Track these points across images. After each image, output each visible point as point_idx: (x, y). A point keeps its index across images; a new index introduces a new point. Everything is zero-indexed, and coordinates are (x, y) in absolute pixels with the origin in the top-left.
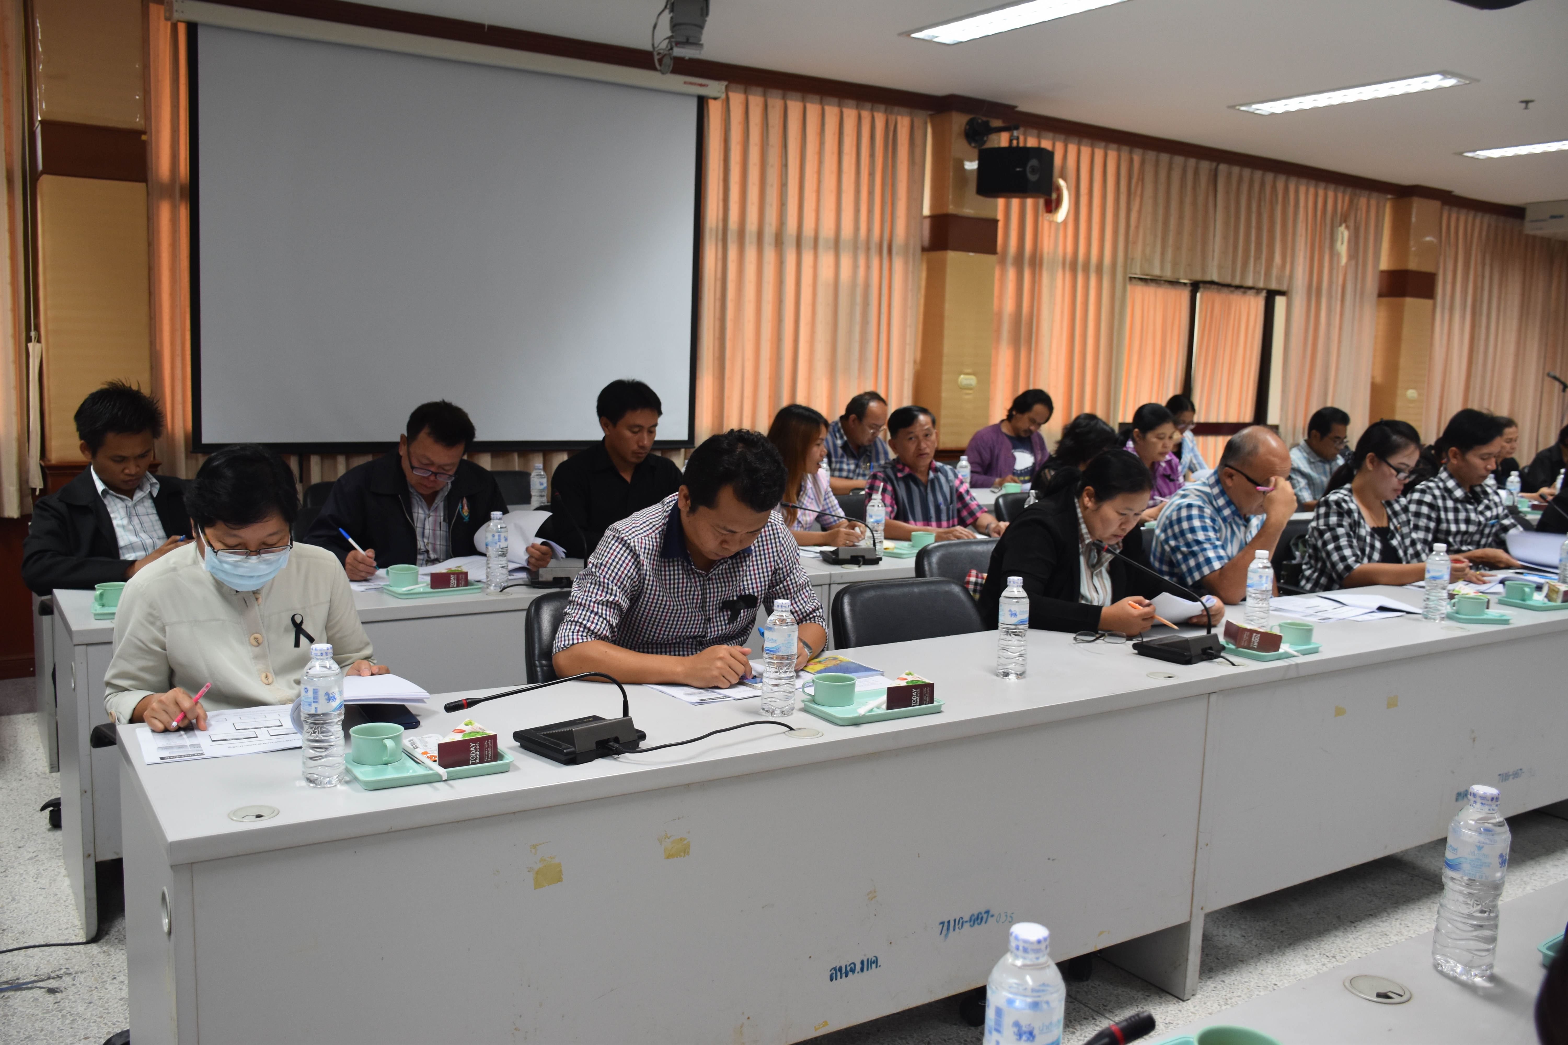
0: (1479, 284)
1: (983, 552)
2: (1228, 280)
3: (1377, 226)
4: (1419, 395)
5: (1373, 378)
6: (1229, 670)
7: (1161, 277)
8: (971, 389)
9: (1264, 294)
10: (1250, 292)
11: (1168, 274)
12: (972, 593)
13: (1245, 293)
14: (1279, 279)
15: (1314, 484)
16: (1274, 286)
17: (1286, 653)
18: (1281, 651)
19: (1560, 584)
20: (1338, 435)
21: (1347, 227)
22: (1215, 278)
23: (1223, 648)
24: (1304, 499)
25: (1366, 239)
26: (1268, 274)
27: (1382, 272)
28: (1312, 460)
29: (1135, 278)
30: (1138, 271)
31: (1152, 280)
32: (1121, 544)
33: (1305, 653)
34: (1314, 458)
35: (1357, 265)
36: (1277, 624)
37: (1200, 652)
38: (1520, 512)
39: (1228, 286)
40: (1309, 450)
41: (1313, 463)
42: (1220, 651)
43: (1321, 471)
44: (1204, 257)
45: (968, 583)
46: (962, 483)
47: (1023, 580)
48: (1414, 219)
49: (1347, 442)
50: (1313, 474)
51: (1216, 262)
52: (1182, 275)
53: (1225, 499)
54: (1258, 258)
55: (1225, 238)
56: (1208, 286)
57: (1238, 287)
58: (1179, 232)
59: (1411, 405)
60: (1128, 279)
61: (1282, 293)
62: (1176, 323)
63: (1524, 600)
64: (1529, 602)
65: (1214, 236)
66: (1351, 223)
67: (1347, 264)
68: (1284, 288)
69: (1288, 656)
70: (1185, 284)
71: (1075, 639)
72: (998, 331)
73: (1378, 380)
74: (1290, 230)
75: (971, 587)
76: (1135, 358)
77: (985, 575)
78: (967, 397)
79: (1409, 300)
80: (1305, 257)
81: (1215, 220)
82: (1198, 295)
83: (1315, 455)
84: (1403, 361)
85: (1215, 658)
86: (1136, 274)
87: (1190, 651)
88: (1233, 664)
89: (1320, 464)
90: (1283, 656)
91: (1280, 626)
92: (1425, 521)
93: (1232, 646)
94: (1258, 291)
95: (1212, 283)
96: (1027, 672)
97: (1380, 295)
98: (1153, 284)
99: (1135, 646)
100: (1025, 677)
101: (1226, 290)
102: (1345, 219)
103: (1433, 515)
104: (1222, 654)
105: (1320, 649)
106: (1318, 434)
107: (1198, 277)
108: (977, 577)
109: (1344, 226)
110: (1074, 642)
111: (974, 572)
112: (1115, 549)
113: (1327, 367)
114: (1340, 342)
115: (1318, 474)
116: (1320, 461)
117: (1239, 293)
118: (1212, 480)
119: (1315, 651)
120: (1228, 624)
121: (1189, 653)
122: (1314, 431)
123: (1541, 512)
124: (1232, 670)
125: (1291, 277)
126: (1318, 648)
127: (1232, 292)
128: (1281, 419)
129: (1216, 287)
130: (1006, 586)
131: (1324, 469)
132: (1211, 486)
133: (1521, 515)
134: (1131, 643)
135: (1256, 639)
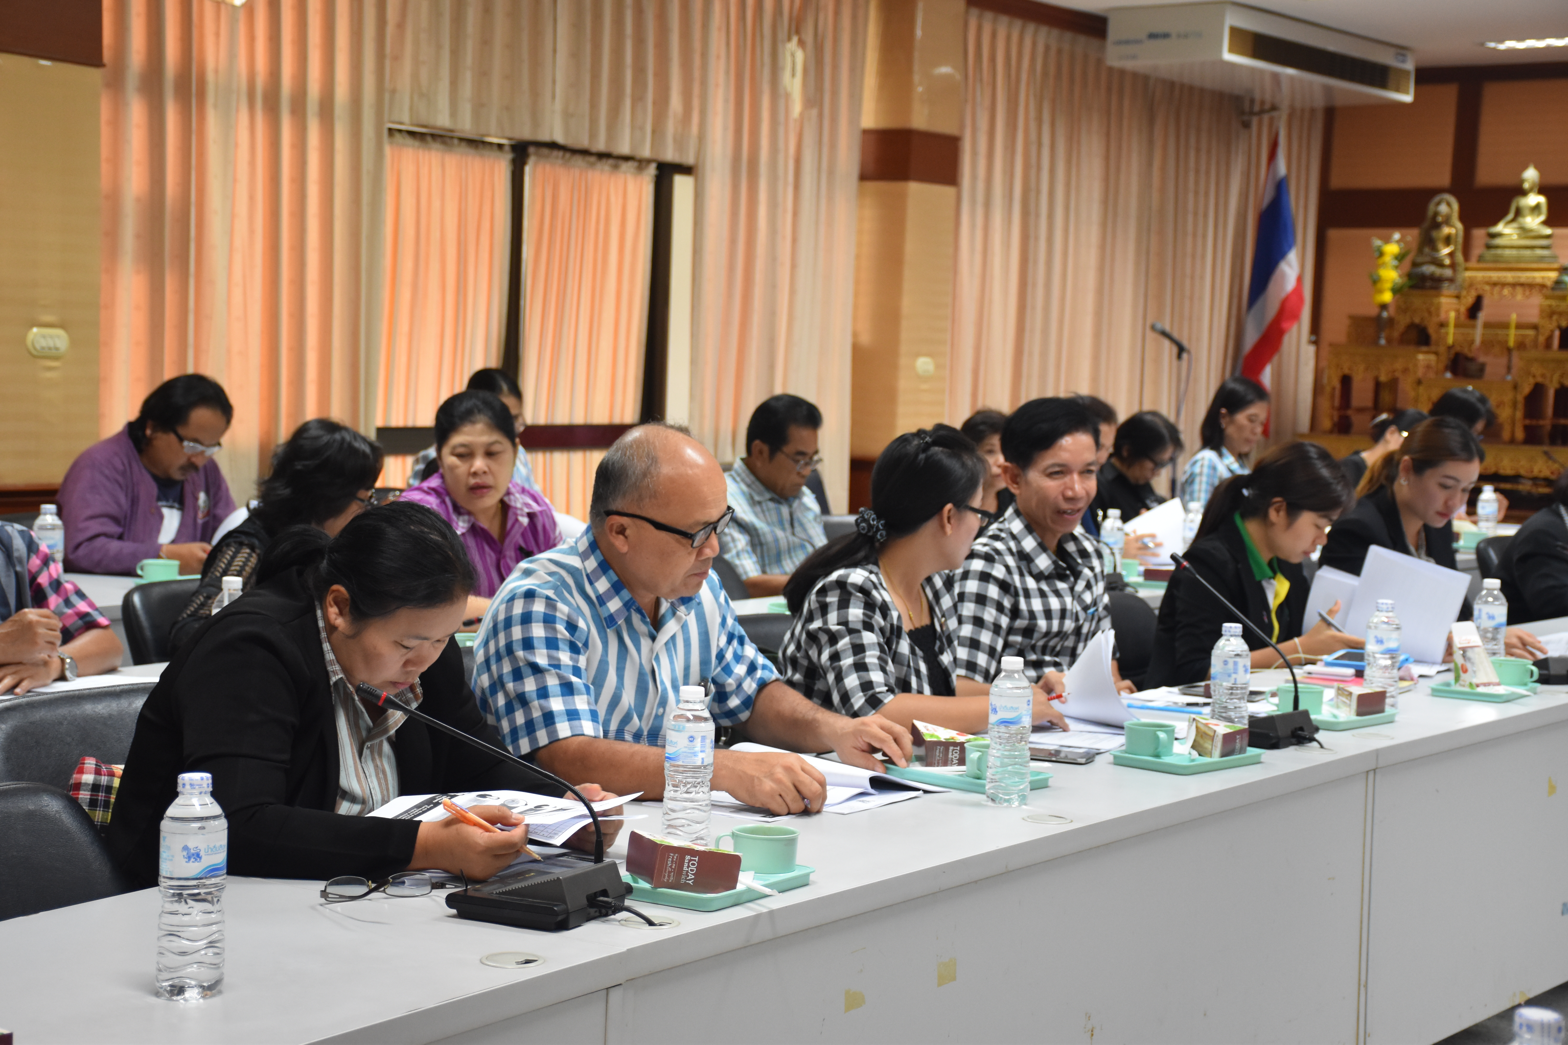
0: (1033, 160)
1: (110, 716)
2: (584, 142)
3: (854, 43)
4: (938, 366)
5: (855, 335)
6: (644, 936)
7: (451, 131)
8: (56, 358)
9: (652, 171)
10: (626, 166)
11: (466, 126)
12: (86, 808)
13: (616, 167)
14: (680, 143)
15: (761, 544)
16: (670, 155)
17: (749, 890)
18: (740, 887)
19: (1215, 721)
20: (802, 448)
21: (801, 43)
22: (559, 137)
23: (629, 890)
24: (746, 573)
25: (835, 67)
26: (658, 131)
27: (866, 132)
28: (757, 498)
29: (400, 131)
30: (406, 118)
31: (434, 136)
32: (419, 690)
33: (784, 888)
34: (759, 494)
35: (820, 116)
36: (729, 833)
37: (584, 902)
38: (1127, 585)
39: (585, 153)
40: (750, 478)
41: (759, 503)
42: (622, 898)
43: (775, 518)
44: (535, 93)
45: (78, 786)
46: (46, 560)
47: (213, 779)
48: (919, 33)
49: (820, 460)
50: (760, 525)
51: (558, 105)
52: (493, 127)
53: (609, 580)
54: (638, 98)
55: (575, 55)
56: (545, 151)
57: (603, 156)
58: (486, 42)
59: (924, 386)
60: (385, 133)
61: (686, 170)
62: (486, 225)
63: (1157, 756)
64: (1166, 759)
65: (555, 51)
66: (809, 37)
67: (802, 114)
68: (689, 159)
69: (754, 896)
70: (500, 146)
71: (324, 894)
72: (112, 234)
73: (865, 339)
74: (697, 45)
75: (84, 796)
76: (405, 295)
77: (119, 768)
78: (49, 375)
79: (914, 187)
80: (726, 101)
81: (555, 20)
82: (527, 169)
83: (761, 487)
84: (908, 303)
85: (614, 913)
86: (401, 123)
87: (565, 902)
88: (651, 923)
89: (771, 505)
90: (744, 898)
91: (734, 835)
92: (994, 612)
93: (643, 885)
94: (641, 163)
95: (553, 146)
96: (226, 980)
97: (863, 177)
98: (437, 146)
99: (451, 901)
100: (220, 992)
101: (579, 160)
102: (796, 28)
103: (1007, 603)
104: (627, 903)
105: (812, 877)
106: (766, 448)
107: (526, 133)
108: (98, 772)
109: (795, 39)
110: (323, 900)
111: (90, 763)
112: (408, 703)
113: (772, 314)
114: (794, 266)
115: (768, 524)
116: (772, 500)
117: (605, 166)
118: (583, 545)
119: (802, 883)
120: (635, 839)
121: (563, 907)
122: (757, 442)
123: (1165, 584)
124: (649, 936)
125: (702, 138)
126: (807, 875)
127: (592, 165)
128: (691, 417)
129: (561, 153)
130: (174, 795)
131: (779, 514)
132: (584, 556)
133: (1129, 590)
134: (442, 894)
135: (690, 867)
